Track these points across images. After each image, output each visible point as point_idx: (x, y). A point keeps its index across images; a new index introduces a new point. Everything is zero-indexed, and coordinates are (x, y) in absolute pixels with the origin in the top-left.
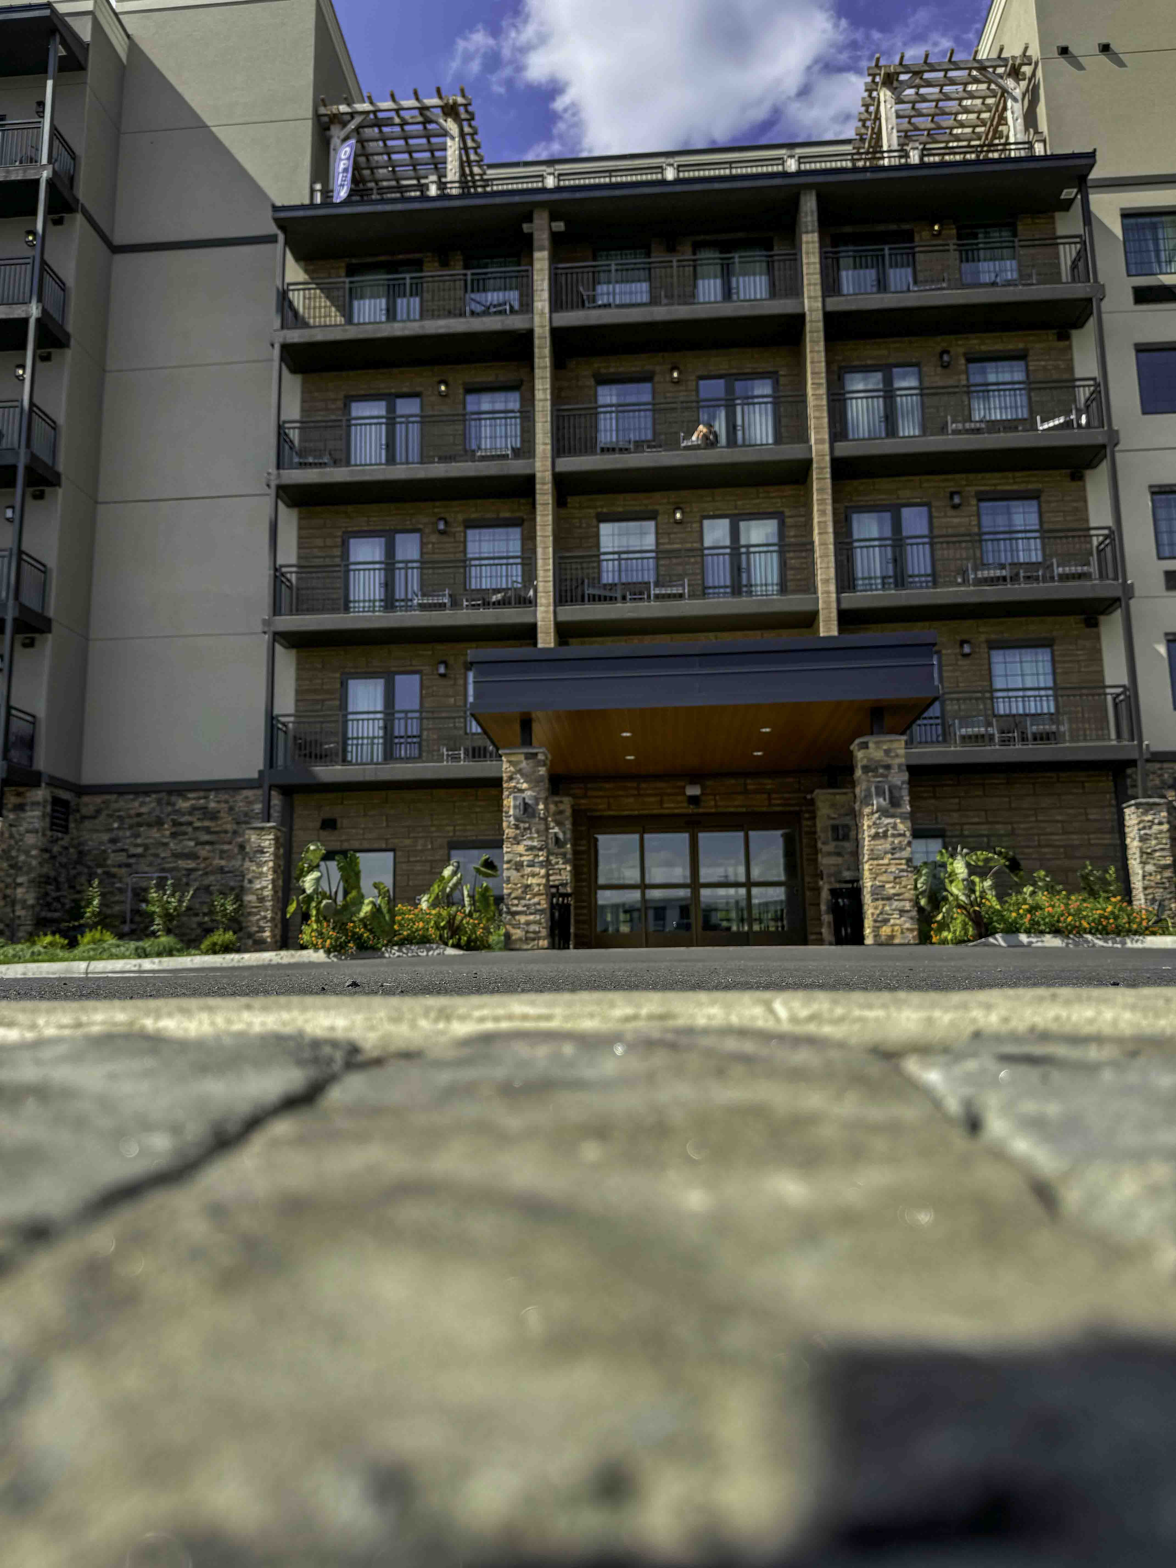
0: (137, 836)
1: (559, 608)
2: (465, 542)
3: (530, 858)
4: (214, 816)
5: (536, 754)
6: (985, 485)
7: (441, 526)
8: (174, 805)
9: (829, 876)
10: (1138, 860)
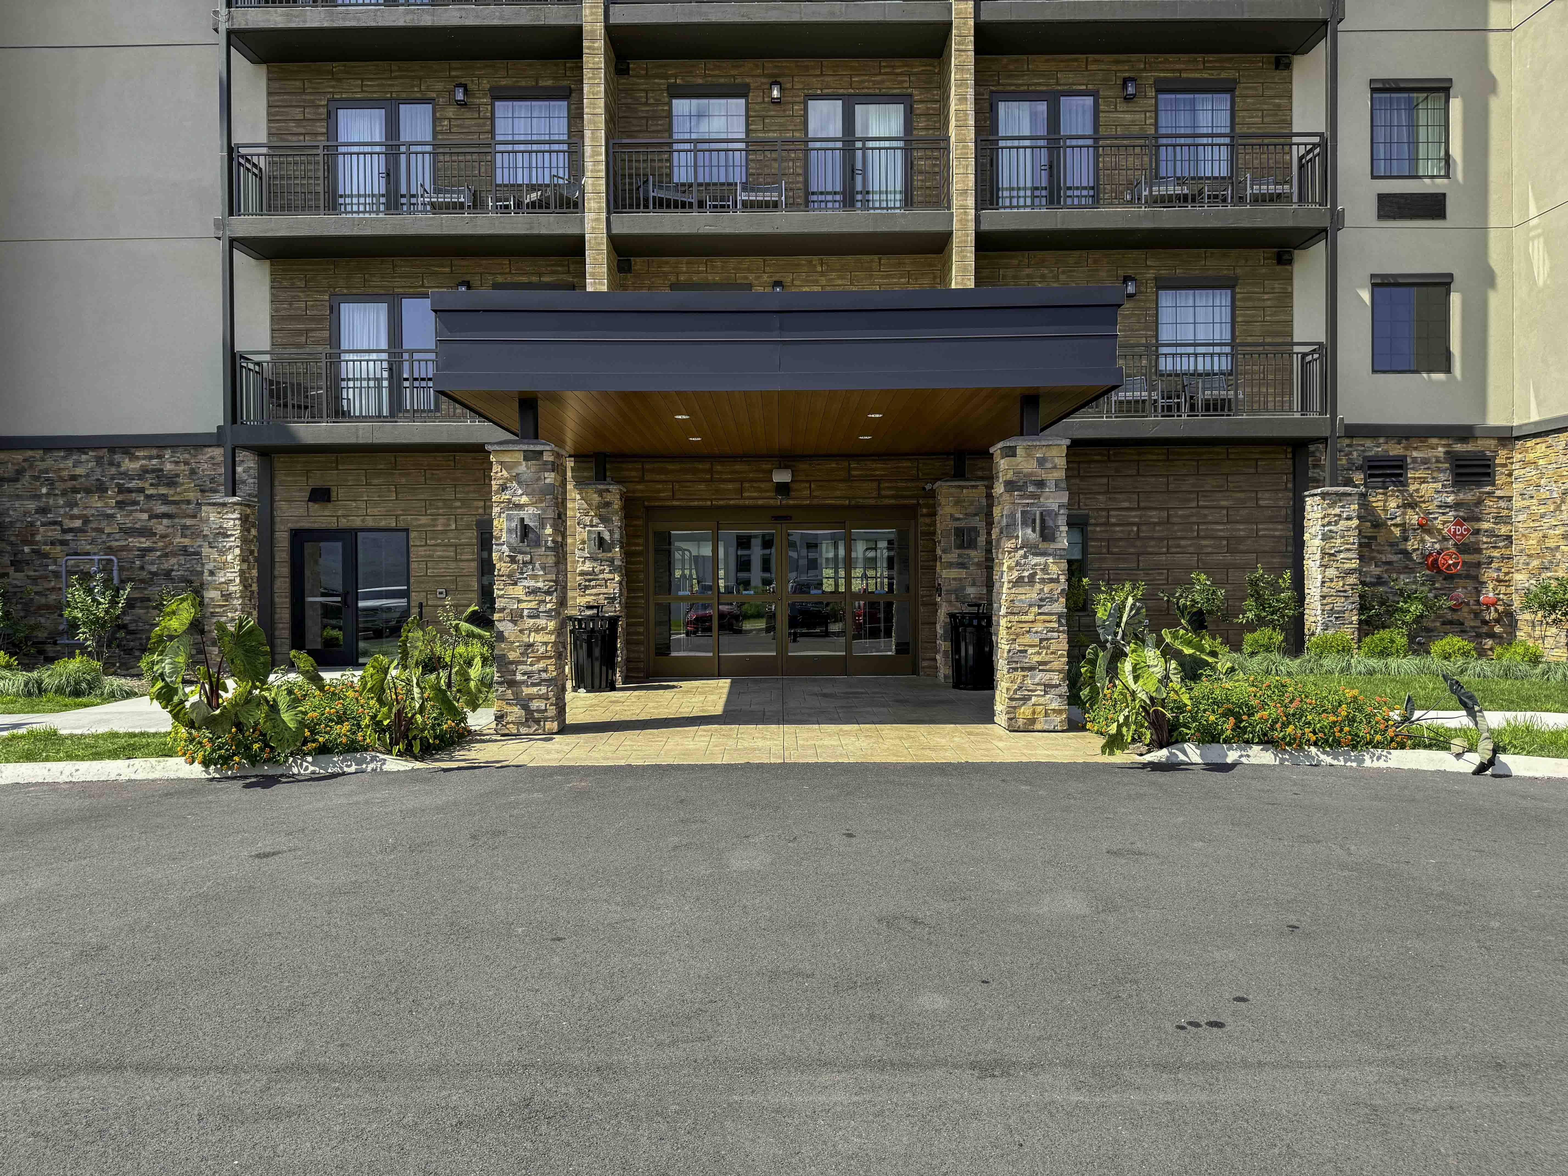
0: (73, 504)
1: (613, 216)
2: (492, 119)
3: (533, 605)
4: (172, 481)
5: (541, 453)
6: (1168, 71)
7: (460, 96)
8: (119, 465)
9: (949, 592)
10: (1318, 563)
